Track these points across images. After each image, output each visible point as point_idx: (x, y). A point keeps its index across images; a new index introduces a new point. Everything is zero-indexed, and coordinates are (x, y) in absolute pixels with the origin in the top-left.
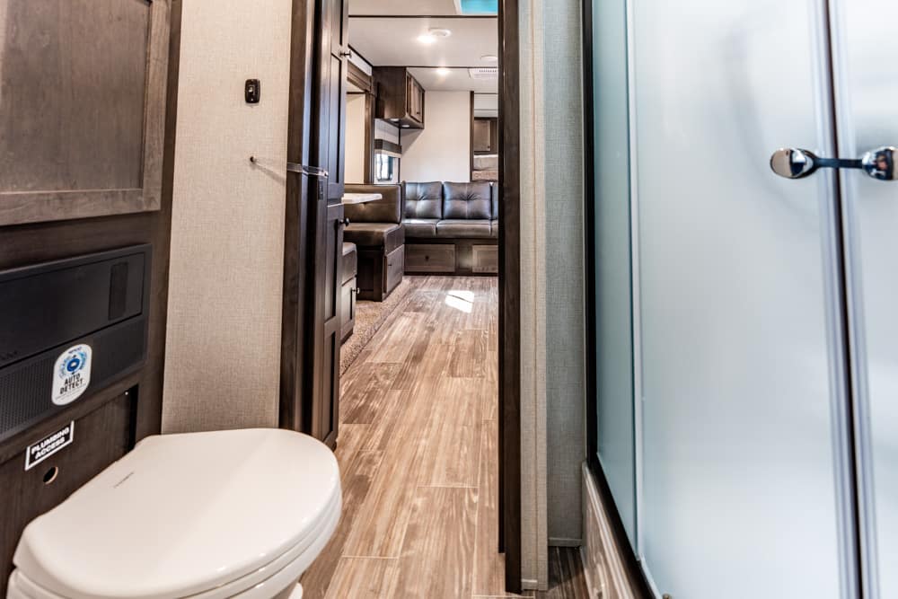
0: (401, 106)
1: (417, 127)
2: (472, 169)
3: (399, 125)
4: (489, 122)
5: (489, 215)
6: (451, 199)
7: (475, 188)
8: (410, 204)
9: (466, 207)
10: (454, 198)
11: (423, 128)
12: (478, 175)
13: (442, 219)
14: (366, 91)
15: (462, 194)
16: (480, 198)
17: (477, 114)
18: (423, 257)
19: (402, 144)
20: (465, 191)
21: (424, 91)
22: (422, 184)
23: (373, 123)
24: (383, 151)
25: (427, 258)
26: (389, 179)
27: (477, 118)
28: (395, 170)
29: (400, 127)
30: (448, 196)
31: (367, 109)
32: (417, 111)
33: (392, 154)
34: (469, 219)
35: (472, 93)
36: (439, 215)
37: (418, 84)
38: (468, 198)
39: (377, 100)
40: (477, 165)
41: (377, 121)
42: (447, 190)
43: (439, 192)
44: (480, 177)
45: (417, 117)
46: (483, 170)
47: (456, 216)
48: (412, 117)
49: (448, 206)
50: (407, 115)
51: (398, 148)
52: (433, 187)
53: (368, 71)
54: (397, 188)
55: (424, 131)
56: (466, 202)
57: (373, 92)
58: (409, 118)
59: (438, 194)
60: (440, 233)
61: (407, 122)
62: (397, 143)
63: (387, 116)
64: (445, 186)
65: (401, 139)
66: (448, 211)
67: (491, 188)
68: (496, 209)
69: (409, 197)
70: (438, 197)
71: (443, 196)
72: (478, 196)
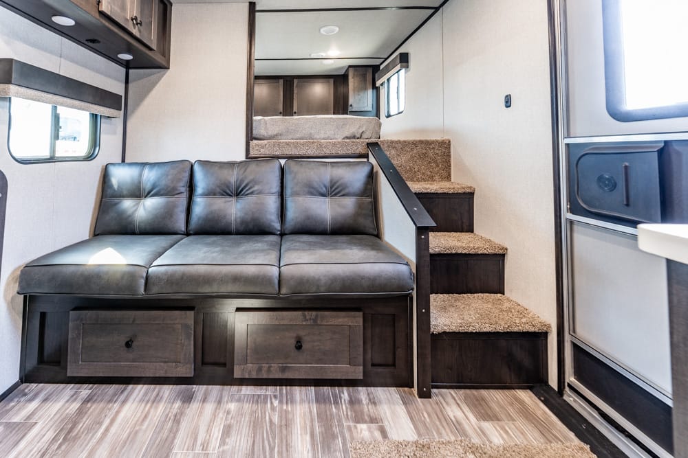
1: (158, 65)
2: (250, 136)
4: (281, 81)
5: (277, 226)
6: (204, 195)
7: (254, 170)
8: (127, 204)
9: (234, 210)
10: (210, 193)
11: (168, 68)
12: (258, 148)
13: (187, 234)
15: (228, 184)
16: (260, 192)
18: (123, 340)
19: (128, 95)
20: (232, 177)
21: (171, 4)
22: (153, 165)
24: (16, 90)
25: (128, 345)
29: (128, 67)
30: (199, 190)
33: (100, 111)
34: (238, 233)
35: (252, 7)
36: (182, 226)
38: (237, 192)
40: (258, 130)
42: (199, 176)
43: (183, 179)
44: (263, 151)
45: (131, 27)
46: (270, 138)
47: (213, 229)
48: (109, 17)
49: (201, 206)
52: (173, 171)
55: (169, 72)
56: (233, 199)
59: (182, 187)
60: (154, 291)
64: (197, 168)
65: (130, 85)
66: (199, 219)
67: (282, 170)
68: (291, 214)
69: (125, 192)
70: (183, 189)
71: (191, 187)
72: (256, 188)
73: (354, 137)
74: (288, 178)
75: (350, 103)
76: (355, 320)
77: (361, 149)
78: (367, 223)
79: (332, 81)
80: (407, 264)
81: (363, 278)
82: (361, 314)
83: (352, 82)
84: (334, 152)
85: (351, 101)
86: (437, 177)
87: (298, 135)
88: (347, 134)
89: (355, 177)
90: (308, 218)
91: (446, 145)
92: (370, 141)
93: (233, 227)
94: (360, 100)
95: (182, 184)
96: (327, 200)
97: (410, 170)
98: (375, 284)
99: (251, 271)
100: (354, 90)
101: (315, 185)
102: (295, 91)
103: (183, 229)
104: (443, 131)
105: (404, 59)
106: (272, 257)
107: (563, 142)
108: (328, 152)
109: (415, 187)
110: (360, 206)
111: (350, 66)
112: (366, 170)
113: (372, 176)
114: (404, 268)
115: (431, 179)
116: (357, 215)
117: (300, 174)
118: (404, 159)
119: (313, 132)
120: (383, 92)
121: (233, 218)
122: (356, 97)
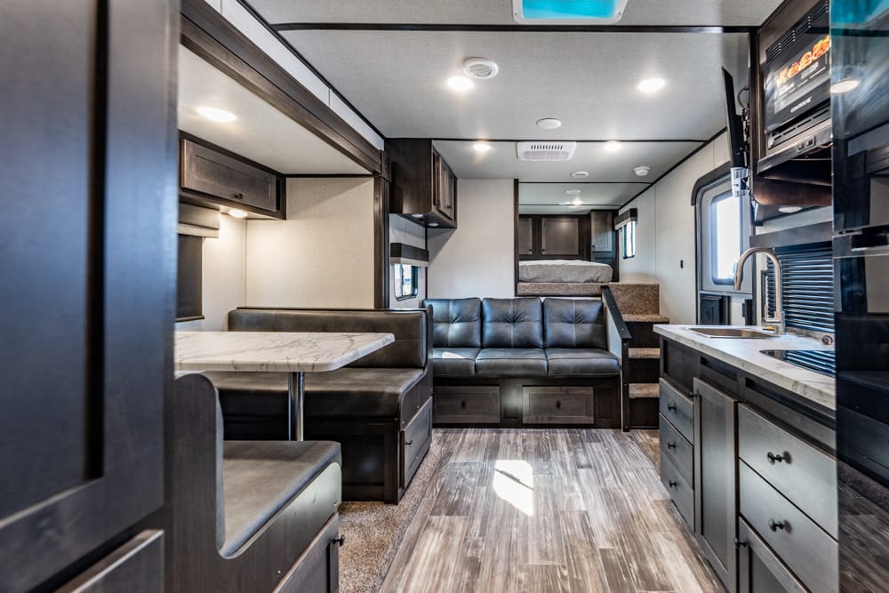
0: (426, 197)
1: (448, 225)
2: (517, 280)
3: (425, 222)
4: (530, 220)
5: (541, 342)
6: (491, 321)
7: (523, 305)
8: (441, 327)
9: (511, 332)
10: (495, 320)
11: (456, 228)
12: (525, 288)
13: (482, 347)
14: (375, 174)
15: (507, 315)
16: (529, 321)
17: (522, 210)
18: (459, 403)
19: (428, 249)
20: (510, 310)
21: (456, 179)
22: (455, 301)
23: (386, 221)
24: (402, 259)
25: (463, 405)
26: (413, 295)
27: (521, 216)
28: (421, 282)
29: (426, 226)
30: (488, 318)
31: (376, 199)
32: (448, 204)
33: (416, 263)
34: (516, 347)
35: (516, 182)
36: (478, 342)
37: (447, 167)
38: (514, 320)
39: (393, 187)
40: (523, 275)
41: (393, 217)
42: (486, 308)
43: (476, 311)
45: (447, 212)
46: (531, 281)
47: (499, 343)
48: (441, 212)
49: (489, 330)
50: (434, 209)
51: (424, 255)
52: (469, 305)
53: (379, 144)
54: (421, 317)
55: (457, 231)
56: (511, 325)
57: (385, 174)
58: (437, 213)
59: (476, 315)
60: (480, 372)
61: (436, 219)
62: (423, 247)
63: (406, 210)
64: (484, 303)
65: (428, 240)
66: (490, 337)
67: (542, 305)
68: (550, 334)
69: (439, 320)
70: (476, 318)
71: (482, 317)
72: (526, 317)
73: (592, 281)
74: (547, 311)
75: (592, 244)
76: (589, 391)
77: (596, 291)
78: (597, 340)
79: (576, 220)
80: (616, 359)
81: (591, 366)
82: (592, 388)
83: (594, 225)
84: (577, 292)
85: (593, 242)
86: (650, 312)
87: (551, 279)
88: (587, 278)
89: (592, 311)
90: (562, 337)
91: (656, 288)
92: (604, 284)
93: (512, 342)
94: (601, 241)
95: (476, 314)
96: (573, 325)
97: (631, 306)
98: (599, 369)
99: (532, 362)
100: (596, 233)
101: (565, 316)
102: (543, 230)
103: (479, 344)
104: (656, 277)
105: (633, 214)
106: (542, 356)
107: (700, 292)
108: (573, 293)
109: (627, 317)
110: (594, 330)
111: (593, 210)
112: (599, 305)
113: (602, 310)
114: (615, 362)
115: (646, 312)
116: (592, 336)
117: (555, 308)
118: (627, 298)
119: (562, 275)
120: (621, 235)
121: (512, 337)
122: (599, 239)
